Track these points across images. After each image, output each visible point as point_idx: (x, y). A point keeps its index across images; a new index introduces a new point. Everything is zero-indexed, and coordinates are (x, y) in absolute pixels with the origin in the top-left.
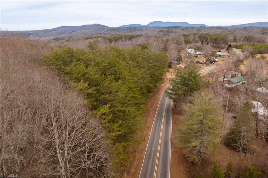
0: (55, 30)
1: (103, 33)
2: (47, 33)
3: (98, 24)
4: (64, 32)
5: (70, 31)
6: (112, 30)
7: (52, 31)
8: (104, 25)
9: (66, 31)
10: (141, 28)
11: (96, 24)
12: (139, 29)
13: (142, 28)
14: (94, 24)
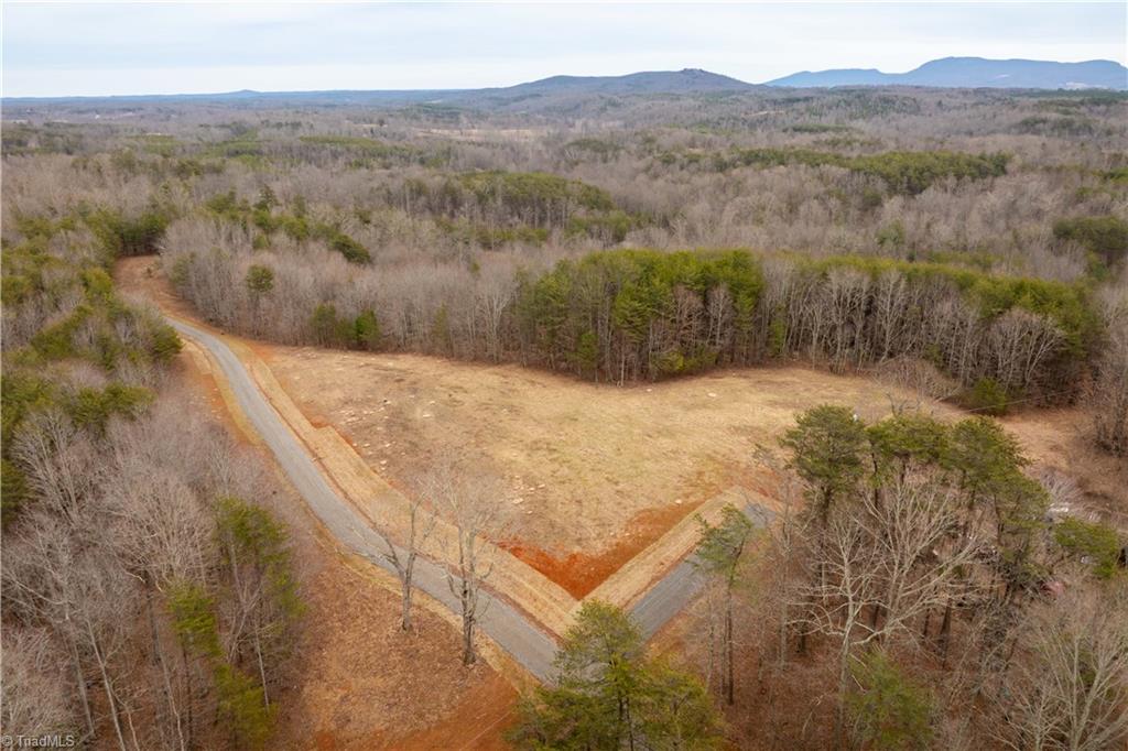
0: (533, 96)
1: (743, 115)
2: (506, 104)
3: (701, 71)
4: (577, 106)
5: (602, 104)
6: (780, 104)
7: (522, 98)
8: (724, 74)
9: (585, 103)
10: (914, 100)
11: (692, 70)
12: (905, 104)
13: (918, 99)
14: (682, 72)
